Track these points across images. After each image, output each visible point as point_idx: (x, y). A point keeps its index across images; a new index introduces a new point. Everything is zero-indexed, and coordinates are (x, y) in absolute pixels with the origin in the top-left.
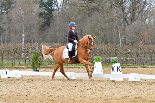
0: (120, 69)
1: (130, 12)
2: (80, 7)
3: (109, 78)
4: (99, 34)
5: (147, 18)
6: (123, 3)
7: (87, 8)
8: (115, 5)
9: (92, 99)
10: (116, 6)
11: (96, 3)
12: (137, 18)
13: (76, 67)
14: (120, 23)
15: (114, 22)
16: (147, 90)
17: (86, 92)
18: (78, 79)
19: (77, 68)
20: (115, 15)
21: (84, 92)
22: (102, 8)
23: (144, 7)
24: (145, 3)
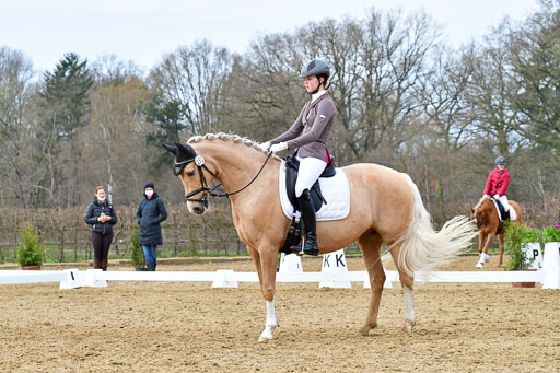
0: (343, 259)
1: (362, 128)
2: (243, 118)
3: (318, 283)
5: (402, 141)
6: (346, 106)
7: (261, 120)
11: (281, 108)
12: (380, 142)
13: (238, 260)
14: (339, 153)
18: (243, 288)
19: (240, 262)
23: (394, 114)
24: (397, 105)
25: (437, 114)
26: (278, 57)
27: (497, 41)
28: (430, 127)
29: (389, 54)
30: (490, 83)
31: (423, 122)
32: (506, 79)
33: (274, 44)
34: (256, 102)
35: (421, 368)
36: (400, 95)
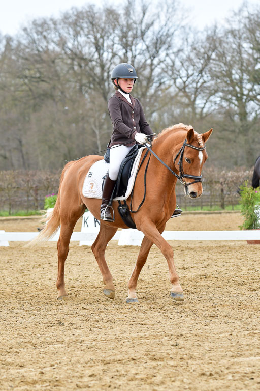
2: (15, 91)
3: (79, 241)
4: (57, 148)
5: (154, 111)
6: (105, 81)
7: (30, 93)
8: (88, 85)
9: (41, 288)
10: (90, 88)
11: (49, 83)
14: (99, 122)
15: (88, 122)
16: (157, 264)
17: (30, 273)
18: (13, 246)
19: (11, 222)
20: (89, 106)
21: (26, 272)
22: (62, 92)
23: (148, 87)
24: (150, 80)
25: (184, 88)
26: (45, 37)
27: (237, 23)
28: (179, 98)
29: (143, 33)
30: (231, 60)
31: (173, 94)
32: (245, 56)
33: (42, 27)
34: (26, 77)
35: (163, 322)
36: (152, 70)
